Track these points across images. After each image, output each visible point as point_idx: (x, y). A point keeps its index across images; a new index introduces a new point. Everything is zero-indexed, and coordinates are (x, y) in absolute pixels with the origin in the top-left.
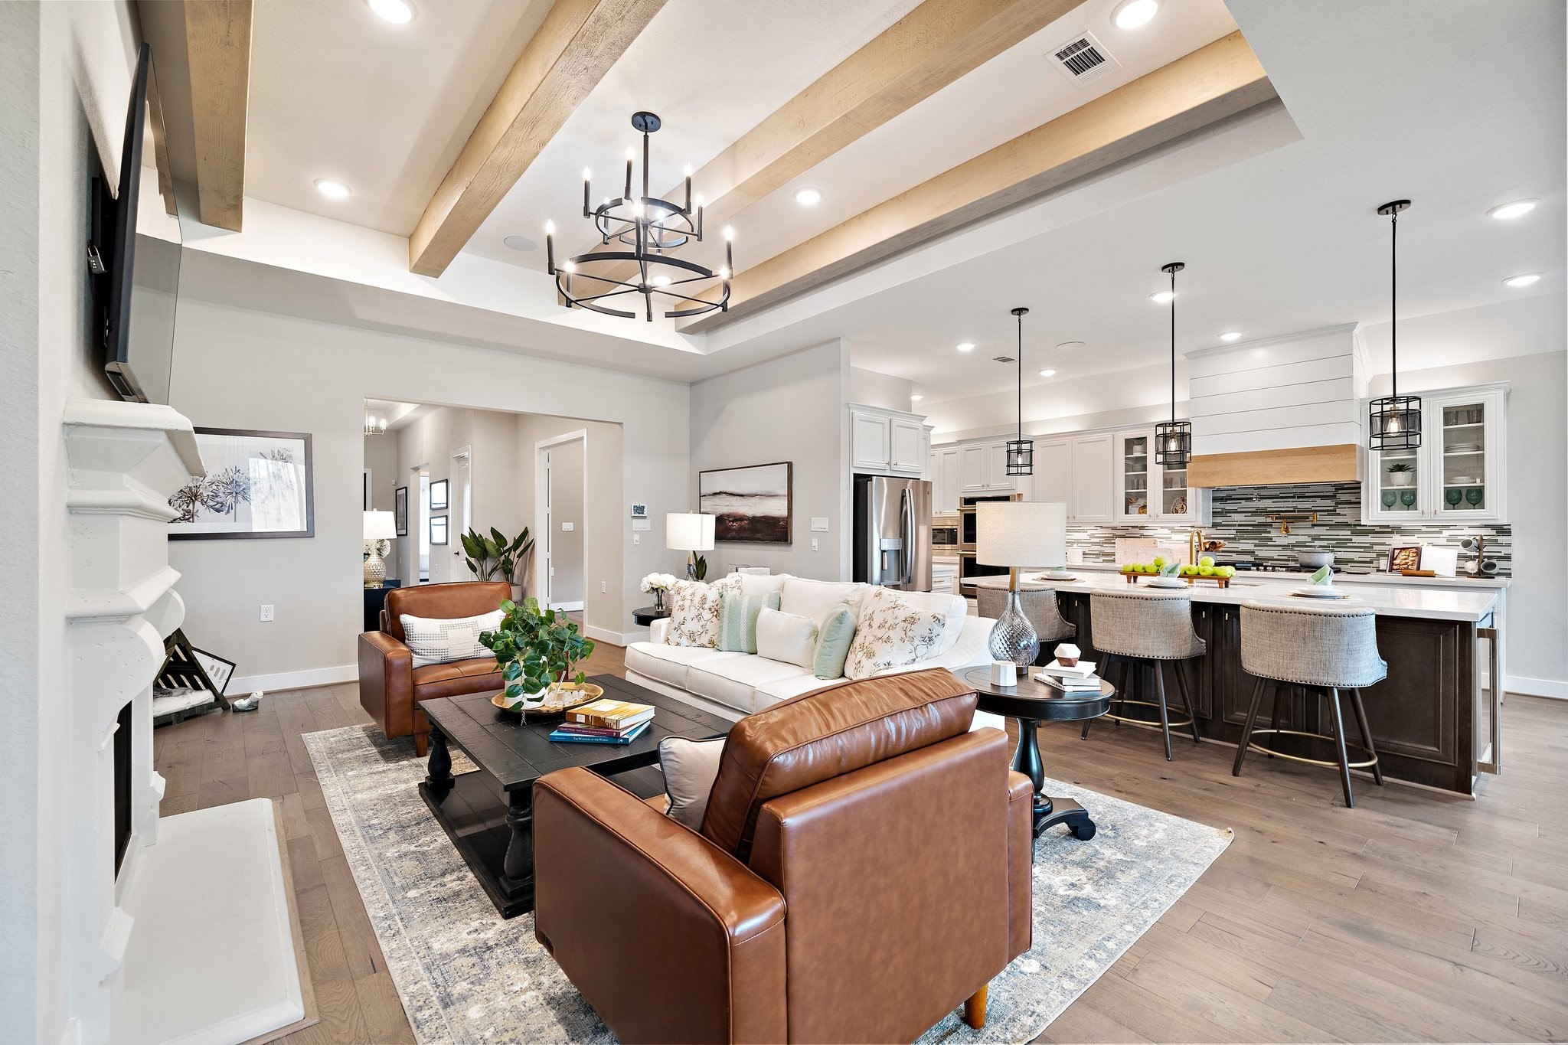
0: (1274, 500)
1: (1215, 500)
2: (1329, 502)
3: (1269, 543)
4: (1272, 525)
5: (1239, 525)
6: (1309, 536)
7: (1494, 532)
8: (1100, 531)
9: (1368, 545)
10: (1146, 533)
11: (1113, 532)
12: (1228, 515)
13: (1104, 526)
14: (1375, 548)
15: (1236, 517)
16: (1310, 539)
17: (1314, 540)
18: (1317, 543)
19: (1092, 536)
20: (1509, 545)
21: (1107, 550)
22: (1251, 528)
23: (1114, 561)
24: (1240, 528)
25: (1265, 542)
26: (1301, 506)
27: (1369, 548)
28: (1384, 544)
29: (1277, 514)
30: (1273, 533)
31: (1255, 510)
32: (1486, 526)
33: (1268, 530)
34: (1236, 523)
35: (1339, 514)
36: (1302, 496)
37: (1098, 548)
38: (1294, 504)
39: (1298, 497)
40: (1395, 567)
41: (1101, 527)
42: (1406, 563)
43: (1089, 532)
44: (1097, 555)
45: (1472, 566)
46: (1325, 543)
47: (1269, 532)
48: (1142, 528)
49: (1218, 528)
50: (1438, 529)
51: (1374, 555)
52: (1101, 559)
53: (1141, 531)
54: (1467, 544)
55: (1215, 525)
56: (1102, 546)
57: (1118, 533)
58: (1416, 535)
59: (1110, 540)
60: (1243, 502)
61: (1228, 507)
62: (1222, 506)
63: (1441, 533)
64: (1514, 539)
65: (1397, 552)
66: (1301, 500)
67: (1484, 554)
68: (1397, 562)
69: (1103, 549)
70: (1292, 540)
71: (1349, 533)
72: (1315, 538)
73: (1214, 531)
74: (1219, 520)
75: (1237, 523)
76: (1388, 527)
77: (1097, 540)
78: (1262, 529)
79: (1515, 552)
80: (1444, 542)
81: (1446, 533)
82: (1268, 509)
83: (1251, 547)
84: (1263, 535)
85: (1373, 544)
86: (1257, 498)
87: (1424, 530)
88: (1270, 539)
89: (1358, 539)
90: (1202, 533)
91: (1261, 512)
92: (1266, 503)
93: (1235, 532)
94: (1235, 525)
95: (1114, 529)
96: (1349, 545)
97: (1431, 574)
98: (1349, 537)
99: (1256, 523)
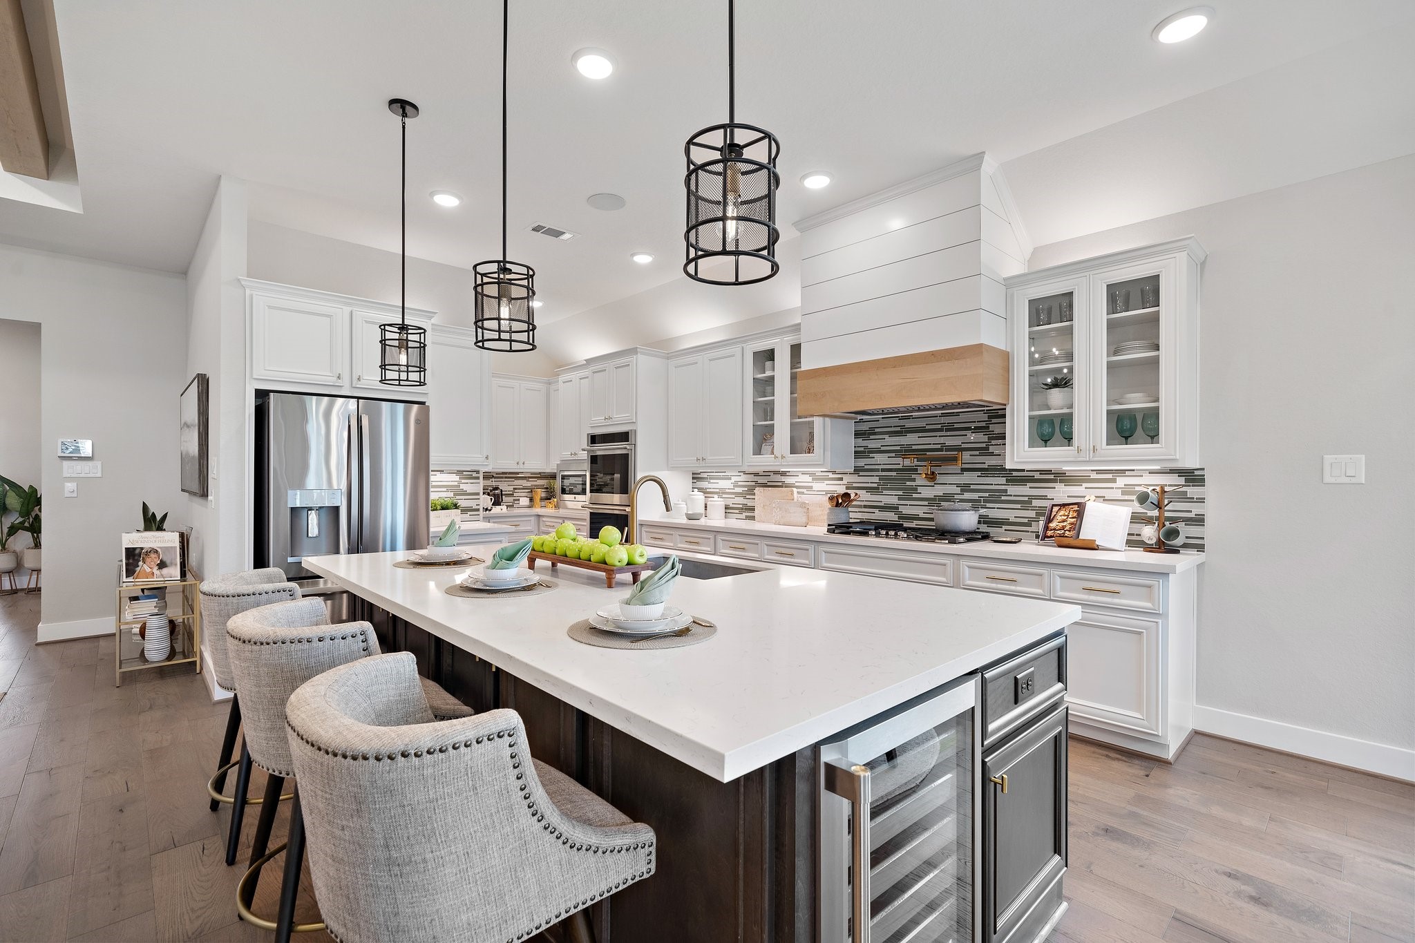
0: (920, 434)
1: (858, 434)
2: (982, 437)
3: (915, 496)
4: (917, 470)
5: (883, 470)
6: (958, 485)
7: (1182, 481)
8: (743, 477)
9: (1026, 499)
10: (788, 480)
11: (756, 479)
12: (871, 455)
13: (747, 471)
14: (1035, 503)
15: (880, 459)
16: (958, 490)
17: (963, 491)
18: (967, 496)
19: (736, 484)
20: (1201, 500)
21: (749, 503)
22: (894, 474)
23: (753, 518)
24: (884, 474)
25: (909, 494)
26: (950, 442)
27: (1026, 504)
28: (1044, 498)
29: (920, 454)
30: (920, 480)
31: (898, 448)
32: (1172, 471)
33: (913, 476)
34: (877, 467)
35: (992, 454)
36: (949, 428)
37: (741, 500)
38: (942, 440)
39: (947, 430)
40: (1049, 533)
41: (745, 473)
42: (1063, 528)
43: (734, 479)
44: (741, 510)
45: (1149, 533)
46: (975, 496)
47: (914, 480)
48: (779, 474)
49: (861, 474)
50: (1110, 476)
51: (1032, 514)
52: (744, 515)
53: (783, 478)
54: (1143, 499)
55: (857, 470)
56: (745, 498)
57: (761, 480)
58: (1085, 485)
59: (751, 491)
60: (887, 437)
61: (872, 444)
62: (865, 443)
63: (1114, 481)
64: (1210, 491)
65: (1056, 509)
66: (949, 433)
67: (1167, 514)
68: (1052, 525)
69: (745, 502)
70: (938, 491)
71: (1003, 480)
72: (965, 488)
73: (855, 478)
74: (862, 462)
75: (880, 467)
76: (1049, 472)
77: (741, 490)
78: (905, 475)
79: (1210, 510)
80: (1117, 494)
81: (1121, 481)
82: (914, 447)
83: (893, 500)
84: (908, 483)
85: (1032, 498)
86: (903, 432)
87: (1094, 476)
88: (915, 490)
89: (1013, 490)
90: (845, 482)
91: (905, 452)
92: (911, 439)
93: (876, 480)
94: (877, 470)
95: (756, 474)
96: (1003, 498)
97: (1091, 546)
98: (1004, 487)
99: (900, 466)
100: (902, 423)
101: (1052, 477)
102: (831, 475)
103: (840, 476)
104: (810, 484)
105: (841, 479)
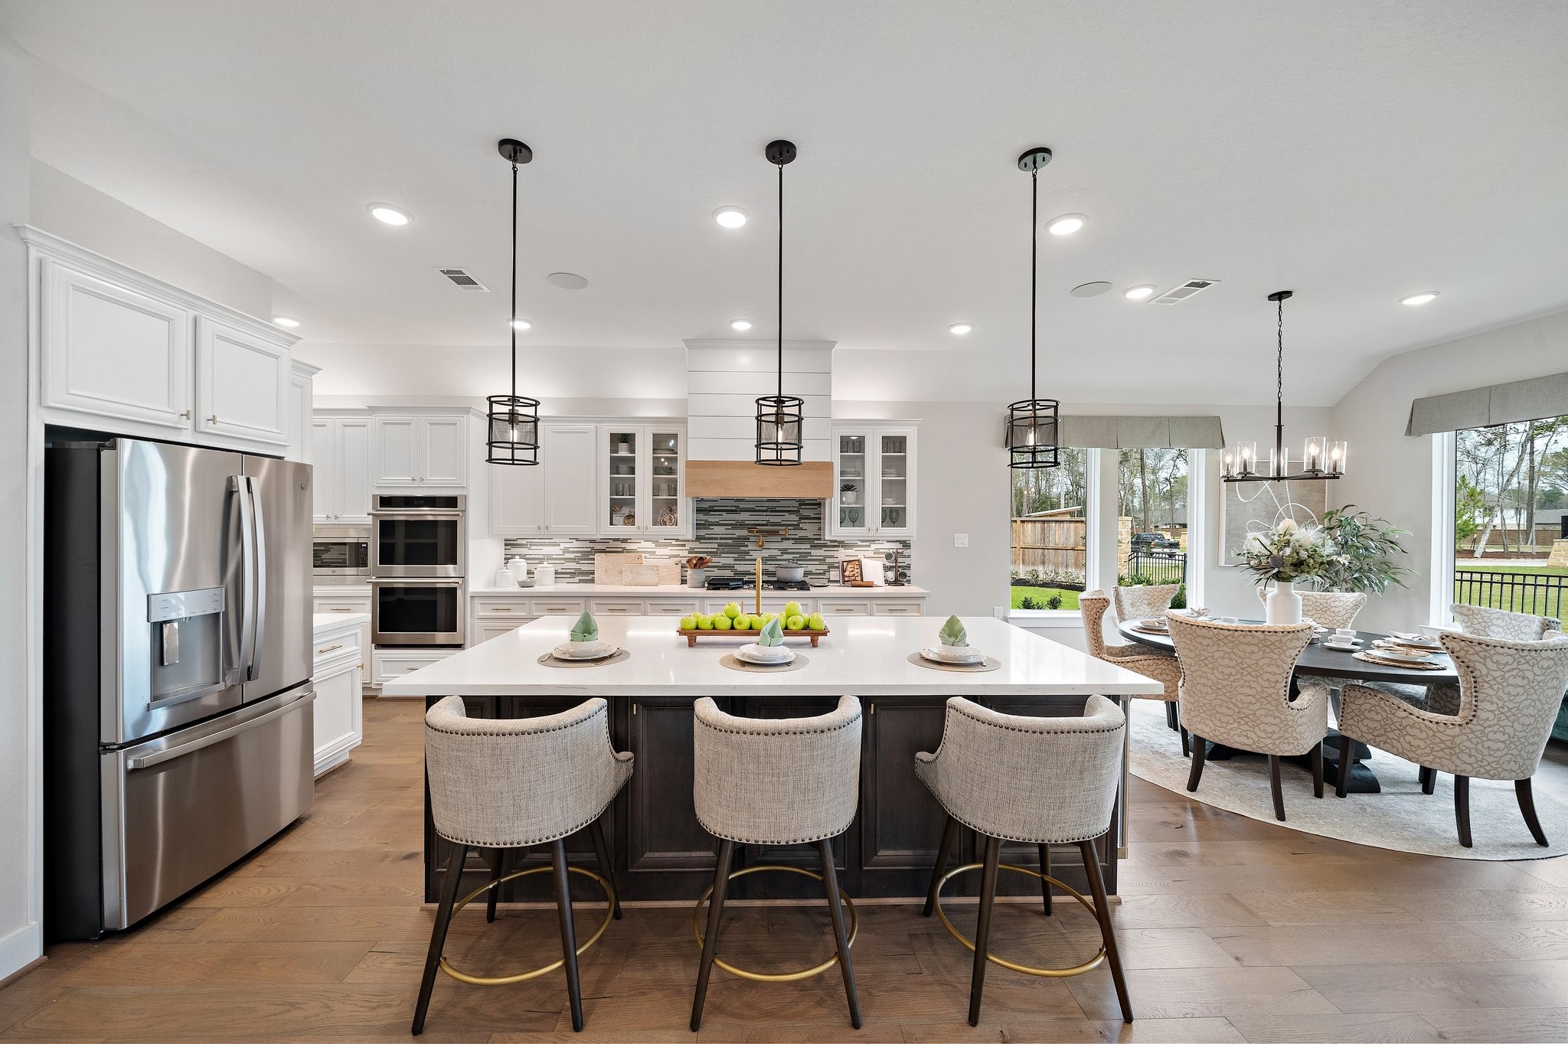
0: (751, 513)
1: (699, 510)
2: (794, 517)
3: (747, 557)
5: (721, 539)
6: (779, 550)
7: (901, 546)
8: (575, 544)
9: (822, 558)
10: (629, 546)
11: (592, 545)
12: (711, 527)
13: (580, 538)
14: (828, 560)
15: (718, 530)
16: (779, 553)
17: (784, 554)
18: (785, 557)
19: (566, 551)
20: (909, 557)
21: (585, 568)
22: (731, 541)
23: (592, 581)
24: (722, 541)
25: (743, 556)
26: (773, 519)
27: (822, 561)
28: (833, 557)
29: (751, 527)
30: (752, 546)
31: (734, 522)
32: (897, 541)
33: (746, 543)
34: (716, 536)
35: (802, 529)
36: (773, 510)
37: (574, 565)
38: (767, 518)
39: (771, 511)
40: (846, 579)
41: (577, 540)
42: (854, 575)
43: (563, 546)
44: (573, 574)
45: (891, 575)
46: (790, 557)
47: (747, 546)
48: (624, 541)
49: (702, 541)
50: (867, 543)
51: (826, 567)
52: (577, 579)
53: (624, 545)
54: (888, 556)
55: (699, 538)
56: (578, 563)
57: (597, 546)
58: (855, 549)
59: (588, 555)
60: (724, 513)
61: (712, 519)
62: (705, 517)
63: (869, 546)
64: (912, 551)
65: (845, 564)
66: (772, 514)
67: (899, 564)
68: (847, 574)
69: (578, 566)
70: (765, 554)
71: (808, 546)
72: (784, 551)
73: (697, 545)
74: (702, 533)
75: (719, 536)
76: (835, 541)
77: (572, 556)
78: (740, 542)
79: (913, 562)
80: (871, 554)
81: (874, 546)
82: (746, 522)
83: (731, 561)
84: (742, 548)
85: (826, 557)
86: (737, 511)
87: (859, 543)
88: (747, 553)
89: (814, 552)
90: (687, 547)
91: (740, 525)
92: (744, 516)
93: (716, 546)
94: (717, 539)
95: (592, 541)
96: (808, 558)
97: (870, 585)
98: (808, 551)
99: (735, 536)
100: (737, 504)
101: (837, 544)
102: (674, 542)
103: (683, 543)
104: (653, 550)
105: (684, 545)
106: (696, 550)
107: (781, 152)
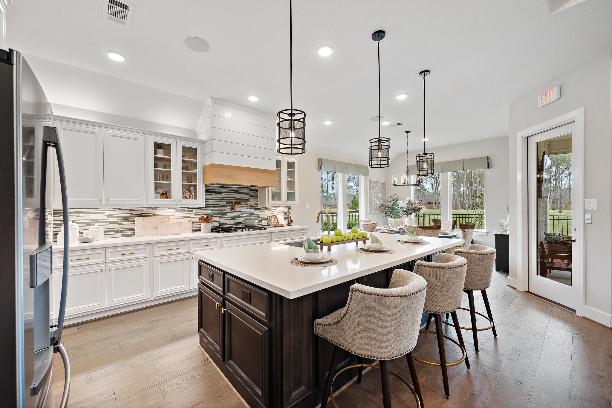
0: (227, 194)
2: (247, 196)
3: (226, 216)
4: (226, 207)
8: (118, 211)
9: (259, 215)
11: (131, 212)
12: (207, 201)
13: (122, 207)
15: (211, 202)
16: (241, 213)
17: (242, 214)
19: (110, 216)
21: (127, 227)
22: (217, 208)
23: (134, 235)
24: (213, 208)
25: (223, 216)
26: (238, 197)
28: (263, 214)
29: (229, 201)
30: (228, 211)
31: (219, 198)
32: (286, 207)
34: (210, 206)
35: (250, 202)
36: (237, 192)
37: (117, 226)
38: (235, 196)
39: (237, 193)
41: (119, 209)
42: (275, 222)
43: (107, 213)
44: (116, 232)
45: (287, 221)
46: (246, 215)
47: (226, 210)
48: (155, 209)
49: (202, 208)
50: (276, 208)
51: (260, 219)
52: (120, 234)
53: (154, 212)
54: (285, 213)
56: (120, 224)
57: (135, 213)
58: (271, 211)
59: (129, 219)
60: (214, 194)
61: (207, 196)
65: (270, 217)
66: (237, 194)
68: (272, 221)
69: (121, 226)
70: (234, 214)
71: (253, 210)
73: (199, 210)
75: (211, 206)
77: (116, 219)
78: (221, 208)
80: (279, 212)
81: (278, 209)
82: (225, 198)
83: (217, 219)
84: (223, 212)
85: (260, 215)
86: (220, 192)
87: (273, 208)
88: (226, 214)
89: (256, 213)
90: (194, 212)
91: (223, 200)
92: (224, 195)
93: (210, 211)
94: (210, 207)
95: (130, 210)
96: (253, 215)
98: (253, 212)
99: (220, 205)
100: (220, 189)
101: (264, 208)
102: (186, 209)
103: (192, 209)
104: (172, 214)
105: (192, 211)
106: (199, 213)
107: (379, 35)
